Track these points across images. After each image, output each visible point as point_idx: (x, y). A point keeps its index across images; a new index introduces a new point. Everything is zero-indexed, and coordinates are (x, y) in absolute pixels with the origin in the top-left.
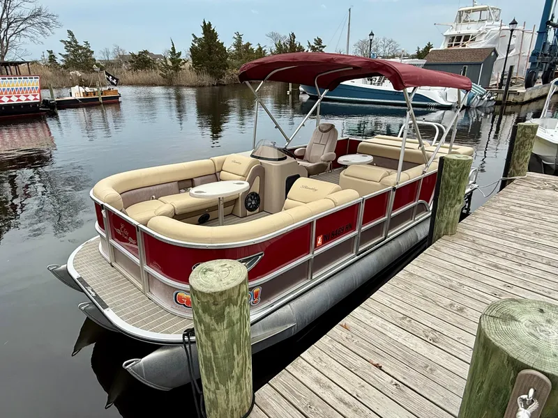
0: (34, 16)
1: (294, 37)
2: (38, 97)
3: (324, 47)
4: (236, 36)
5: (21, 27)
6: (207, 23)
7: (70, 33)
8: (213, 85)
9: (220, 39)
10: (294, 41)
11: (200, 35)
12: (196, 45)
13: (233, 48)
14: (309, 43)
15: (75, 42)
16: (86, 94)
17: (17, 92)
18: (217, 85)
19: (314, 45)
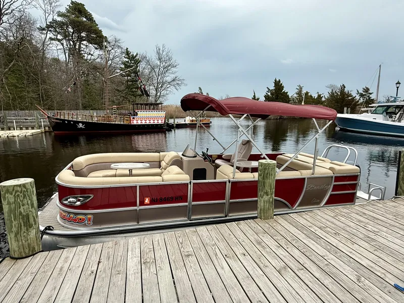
0: (174, 80)
1: (345, 87)
2: (163, 121)
3: (371, 94)
4: (298, 88)
5: (168, 86)
6: (277, 80)
7: (200, 89)
8: (277, 119)
9: (285, 90)
10: (344, 90)
11: (272, 87)
12: (269, 94)
13: (295, 95)
14: (358, 91)
15: (202, 93)
16: (192, 121)
17: (154, 118)
18: (280, 119)
19: (362, 92)
